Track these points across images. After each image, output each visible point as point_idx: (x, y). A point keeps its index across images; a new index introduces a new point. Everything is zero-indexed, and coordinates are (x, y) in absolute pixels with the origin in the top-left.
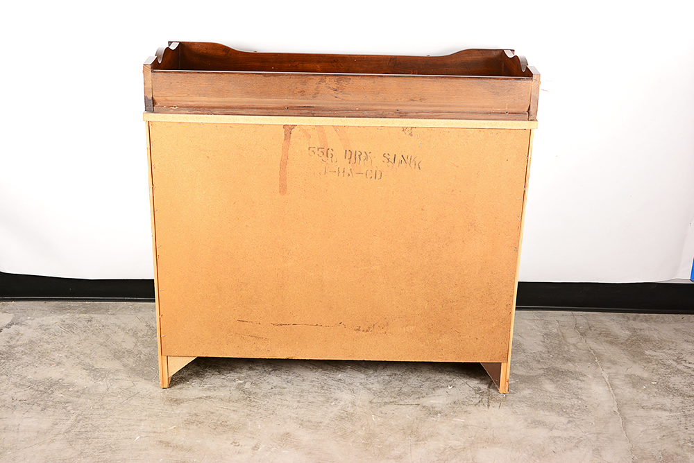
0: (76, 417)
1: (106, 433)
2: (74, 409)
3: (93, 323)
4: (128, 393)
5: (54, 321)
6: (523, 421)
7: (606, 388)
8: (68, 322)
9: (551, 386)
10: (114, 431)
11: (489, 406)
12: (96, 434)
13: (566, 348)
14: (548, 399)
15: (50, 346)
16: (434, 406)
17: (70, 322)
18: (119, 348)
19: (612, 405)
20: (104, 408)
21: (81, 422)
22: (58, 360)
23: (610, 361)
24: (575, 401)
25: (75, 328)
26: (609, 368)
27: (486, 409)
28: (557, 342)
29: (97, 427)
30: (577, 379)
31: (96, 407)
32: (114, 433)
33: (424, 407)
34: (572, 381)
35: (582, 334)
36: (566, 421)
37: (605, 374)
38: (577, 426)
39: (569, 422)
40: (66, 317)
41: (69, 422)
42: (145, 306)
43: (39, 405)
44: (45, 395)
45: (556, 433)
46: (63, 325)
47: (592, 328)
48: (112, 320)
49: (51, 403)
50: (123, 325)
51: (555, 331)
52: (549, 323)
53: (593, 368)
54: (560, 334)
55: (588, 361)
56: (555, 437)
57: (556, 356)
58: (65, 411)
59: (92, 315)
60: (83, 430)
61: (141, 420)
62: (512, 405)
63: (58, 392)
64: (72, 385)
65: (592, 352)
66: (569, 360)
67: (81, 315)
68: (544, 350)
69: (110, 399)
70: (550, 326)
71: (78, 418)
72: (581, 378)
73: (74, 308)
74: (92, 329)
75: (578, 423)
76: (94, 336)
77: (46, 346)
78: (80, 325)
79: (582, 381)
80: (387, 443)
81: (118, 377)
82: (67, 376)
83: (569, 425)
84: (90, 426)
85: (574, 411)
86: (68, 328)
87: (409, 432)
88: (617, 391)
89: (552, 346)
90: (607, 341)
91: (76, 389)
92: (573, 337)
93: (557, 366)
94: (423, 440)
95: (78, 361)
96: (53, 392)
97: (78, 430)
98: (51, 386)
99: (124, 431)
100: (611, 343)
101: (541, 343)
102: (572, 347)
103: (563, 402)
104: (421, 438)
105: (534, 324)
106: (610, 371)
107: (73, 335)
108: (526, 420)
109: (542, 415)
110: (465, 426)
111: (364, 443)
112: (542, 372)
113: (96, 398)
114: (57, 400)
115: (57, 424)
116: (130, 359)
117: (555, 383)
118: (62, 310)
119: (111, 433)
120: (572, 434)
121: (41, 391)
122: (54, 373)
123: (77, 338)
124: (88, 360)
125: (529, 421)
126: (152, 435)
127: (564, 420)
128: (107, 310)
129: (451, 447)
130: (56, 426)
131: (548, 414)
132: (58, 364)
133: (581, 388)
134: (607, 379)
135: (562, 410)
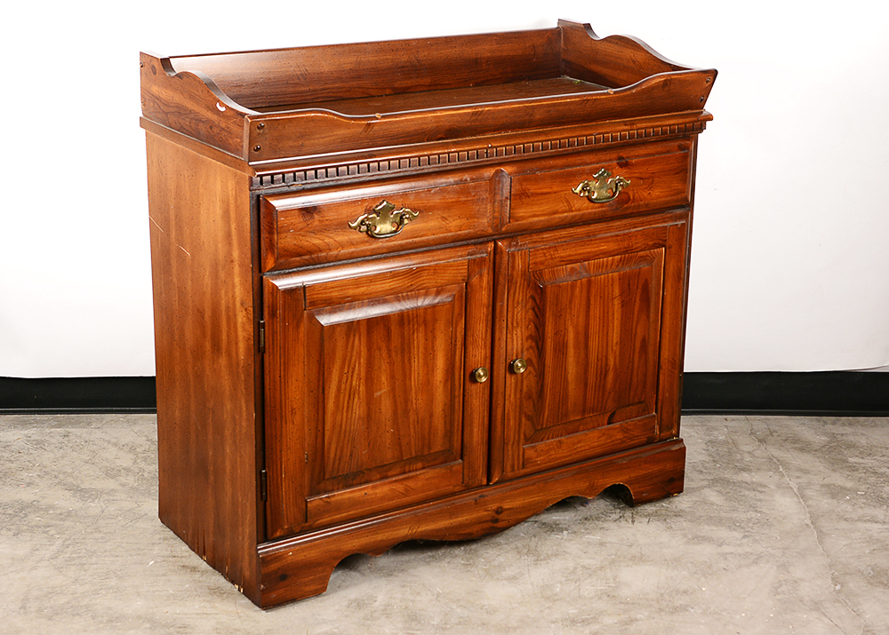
0: (64, 542)
1: (107, 559)
2: (59, 533)
3: (71, 438)
4: (132, 514)
5: (16, 437)
6: (681, 537)
7: (796, 499)
8: (35, 437)
9: (719, 498)
10: (117, 556)
11: (633, 522)
12: (94, 560)
13: (739, 456)
14: (714, 512)
15: (13, 465)
16: (558, 522)
17: (39, 438)
18: (113, 466)
19: (803, 517)
20: (100, 532)
21: (71, 547)
22: (28, 480)
23: (800, 470)
24: (753, 514)
25: (46, 444)
26: (798, 477)
27: (630, 525)
28: (726, 450)
29: (94, 552)
30: (754, 490)
31: (89, 530)
32: (118, 559)
33: (544, 524)
34: (747, 493)
35: (760, 441)
36: (740, 535)
37: (792, 484)
38: (755, 541)
39: (745, 537)
40: (33, 432)
41: (54, 548)
42: (142, 418)
43: (10, 530)
44: (16, 518)
45: (726, 549)
46: (28, 441)
47: (775, 434)
48: (97, 434)
49: (25, 527)
50: (114, 440)
51: (722, 438)
52: (715, 429)
53: (777, 477)
54: (730, 441)
55: (770, 470)
56: (726, 554)
57: (724, 465)
58: (46, 535)
59: (68, 430)
60: (75, 555)
61: (154, 544)
62: (665, 520)
63: (33, 515)
64: (52, 507)
65: (775, 460)
66: (744, 470)
67: (53, 430)
68: (707, 459)
69: (107, 521)
70: (716, 433)
71: (67, 543)
72: (760, 489)
73: (43, 422)
74: (70, 445)
75: (758, 538)
76: (75, 453)
77: (8, 465)
78: (54, 441)
79: (761, 492)
80: (496, 563)
81: (115, 498)
82: (44, 498)
83: (744, 541)
84: (84, 551)
85: (751, 525)
86: (37, 444)
87: (525, 551)
88: (810, 502)
89: (719, 454)
90: (795, 448)
91: (58, 512)
92: (747, 445)
93: (726, 476)
94: (545, 559)
95: (57, 481)
96: (26, 516)
97: (68, 555)
98: (22, 510)
99: (131, 555)
100: (802, 450)
101: (703, 452)
102: (746, 455)
103: (735, 515)
104: (542, 557)
105: (692, 430)
106: (799, 480)
107: (46, 453)
108: (685, 536)
109: (706, 530)
110: (602, 544)
111: (463, 564)
112: (706, 483)
113: (87, 521)
114: (34, 523)
115: (38, 550)
116: (129, 478)
117: (723, 495)
118: (24, 424)
119: (115, 559)
120: (749, 550)
121: (10, 514)
122: (26, 495)
123: (52, 455)
124: (70, 480)
125: (690, 537)
126: (171, 559)
127: (737, 535)
128: (89, 424)
129: (584, 567)
130: (37, 552)
131: (715, 528)
132: (29, 484)
133: (760, 500)
134: (796, 490)
135: (734, 524)
